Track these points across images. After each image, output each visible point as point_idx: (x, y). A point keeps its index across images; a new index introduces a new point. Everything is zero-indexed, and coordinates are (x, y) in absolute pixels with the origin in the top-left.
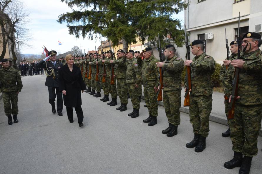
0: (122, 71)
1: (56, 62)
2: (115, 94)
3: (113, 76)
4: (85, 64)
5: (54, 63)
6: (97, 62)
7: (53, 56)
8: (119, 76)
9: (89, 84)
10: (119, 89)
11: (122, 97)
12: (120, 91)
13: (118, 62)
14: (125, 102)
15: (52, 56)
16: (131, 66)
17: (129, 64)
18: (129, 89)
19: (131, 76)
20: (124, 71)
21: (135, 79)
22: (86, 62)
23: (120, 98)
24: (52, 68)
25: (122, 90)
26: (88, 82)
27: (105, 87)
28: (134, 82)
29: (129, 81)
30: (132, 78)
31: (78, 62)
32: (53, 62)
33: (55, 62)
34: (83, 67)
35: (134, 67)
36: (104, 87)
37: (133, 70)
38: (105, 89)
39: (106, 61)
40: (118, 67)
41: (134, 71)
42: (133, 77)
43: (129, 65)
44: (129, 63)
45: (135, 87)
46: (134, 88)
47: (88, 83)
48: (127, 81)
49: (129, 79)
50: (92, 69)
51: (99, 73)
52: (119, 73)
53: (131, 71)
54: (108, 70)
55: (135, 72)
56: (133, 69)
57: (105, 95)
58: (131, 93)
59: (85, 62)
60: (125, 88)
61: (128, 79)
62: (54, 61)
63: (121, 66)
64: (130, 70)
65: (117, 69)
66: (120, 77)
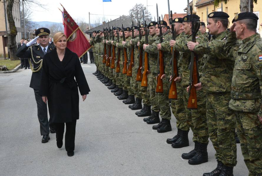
0: (221, 72)
1: (49, 48)
2: (202, 133)
3: (196, 85)
4: (137, 47)
5: (45, 49)
6: (160, 45)
7: (43, 38)
8: (211, 86)
9: (146, 96)
10: (213, 123)
11: (221, 146)
12: (215, 127)
13: (209, 48)
14: (230, 161)
15: (41, 37)
16: (244, 61)
17: (240, 53)
18: (237, 126)
19: (243, 90)
20: (225, 72)
21: (256, 100)
22: (139, 43)
23: (214, 145)
24: (41, 58)
25: (221, 125)
26: (144, 91)
27: (179, 111)
28: (254, 109)
29: (238, 103)
30: (247, 96)
31: (124, 43)
32: (43, 48)
33: (47, 48)
34: (134, 54)
35: (254, 65)
36: (177, 108)
37: (251, 74)
38: (180, 115)
39: (177, 44)
40: (209, 62)
41: (254, 76)
42: (250, 95)
43: (239, 58)
44: (241, 50)
45: (256, 123)
46: (253, 125)
47: (144, 93)
48: (233, 104)
49: (238, 100)
50: (150, 62)
51: (166, 72)
52: (213, 77)
53: (245, 77)
54: (184, 67)
55: (258, 80)
56: (251, 70)
57: (179, 130)
58: (244, 139)
59: (137, 43)
60: (227, 122)
61: (235, 100)
62: (44, 46)
63: (217, 59)
64: (243, 71)
65: (206, 67)
66: (214, 89)
